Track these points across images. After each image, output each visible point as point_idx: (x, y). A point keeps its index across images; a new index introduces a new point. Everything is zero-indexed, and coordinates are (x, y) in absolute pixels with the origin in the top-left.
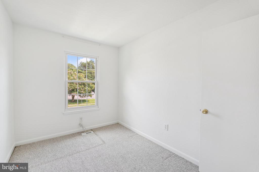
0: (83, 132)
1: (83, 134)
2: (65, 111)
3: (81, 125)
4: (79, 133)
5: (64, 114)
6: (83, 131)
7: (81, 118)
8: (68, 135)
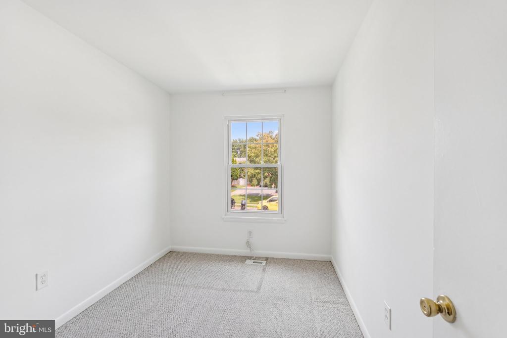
0: (250, 258)
1: (248, 262)
2: (225, 215)
3: (248, 244)
4: (243, 259)
5: (223, 218)
6: (250, 255)
7: (250, 233)
8: (224, 256)
